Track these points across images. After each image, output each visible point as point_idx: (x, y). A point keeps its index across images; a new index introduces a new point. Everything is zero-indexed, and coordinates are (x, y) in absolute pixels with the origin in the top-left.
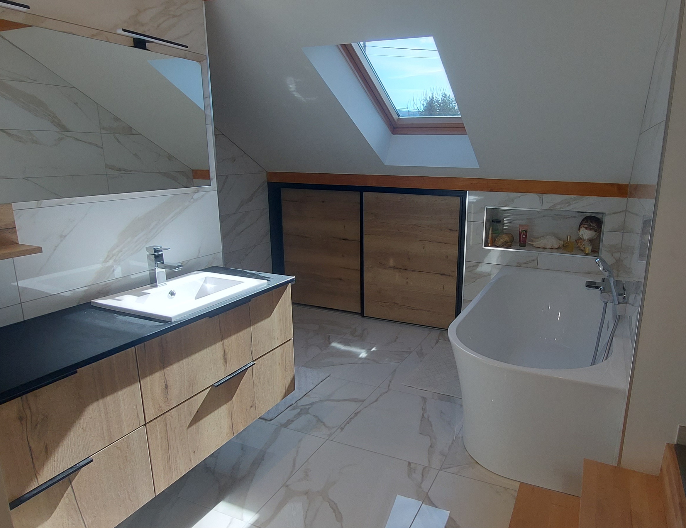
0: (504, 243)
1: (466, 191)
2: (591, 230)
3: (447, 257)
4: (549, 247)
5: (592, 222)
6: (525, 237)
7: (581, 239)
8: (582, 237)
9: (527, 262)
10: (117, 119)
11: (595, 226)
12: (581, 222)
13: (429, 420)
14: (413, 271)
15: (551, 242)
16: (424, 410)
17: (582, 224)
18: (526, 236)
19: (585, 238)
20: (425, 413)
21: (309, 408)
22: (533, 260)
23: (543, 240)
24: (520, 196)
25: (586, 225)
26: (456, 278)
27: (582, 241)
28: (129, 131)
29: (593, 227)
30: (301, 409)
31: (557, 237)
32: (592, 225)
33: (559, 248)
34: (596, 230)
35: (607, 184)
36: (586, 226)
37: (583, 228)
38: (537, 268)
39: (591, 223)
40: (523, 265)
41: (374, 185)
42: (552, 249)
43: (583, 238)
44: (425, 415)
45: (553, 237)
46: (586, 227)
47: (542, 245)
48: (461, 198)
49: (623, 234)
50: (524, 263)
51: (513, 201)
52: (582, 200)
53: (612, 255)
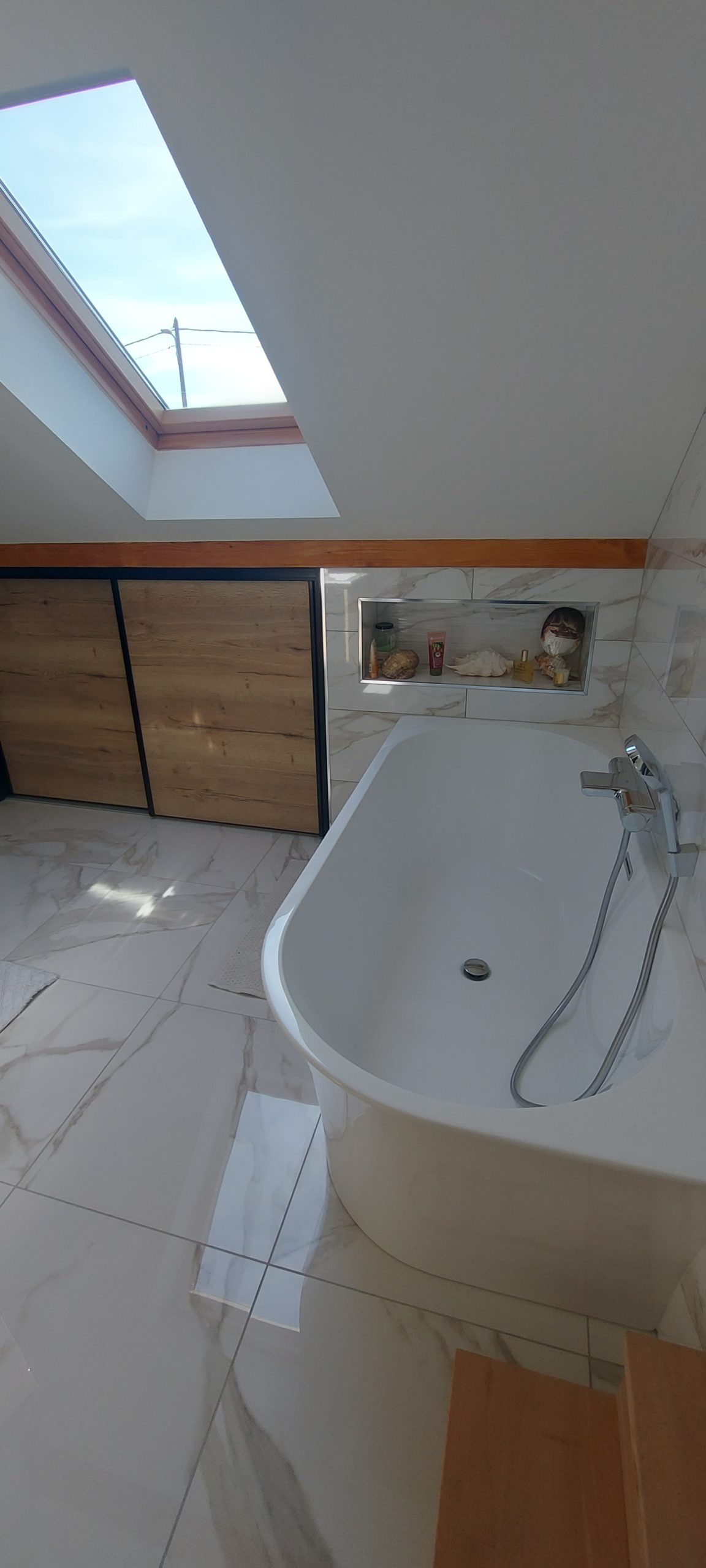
0: (401, 670)
1: (319, 568)
2: (566, 635)
3: (294, 702)
4: (487, 673)
5: (566, 621)
6: (439, 655)
7: (545, 654)
8: (548, 652)
9: (446, 705)
11: (574, 629)
12: (546, 622)
14: (232, 730)
15: (490, 663)
16: (247, 1055)
17: (549, 625)
18: (442, 653)
19: (553, 653)
20: (249, 1065)
22: (458, 703)
23: (473, 659)
24: (427, 575)
25: (556, 626)
26: (314, 741)
27: (547, 658)
29: (569, 630)
31: (500, 653)
32: (567, 625)
33: (505, 674)
34: (574, 637)
35: (605, 541)
36: (556, 628)
37: (551, 633)
38: (465, 718)
39: (565, 623)
40: (437, 714)
41: (135, 564)
42: (491, 676)
43: (551, 653)
44: (250, 1073)
45: (494, 654)
46: (556, 631)
47: (472, 671)
48: (311, 583)
49: (632, 646)
50: (440, 709)
51: (414, 585)
52: (553, 578)
53: (610, 686)
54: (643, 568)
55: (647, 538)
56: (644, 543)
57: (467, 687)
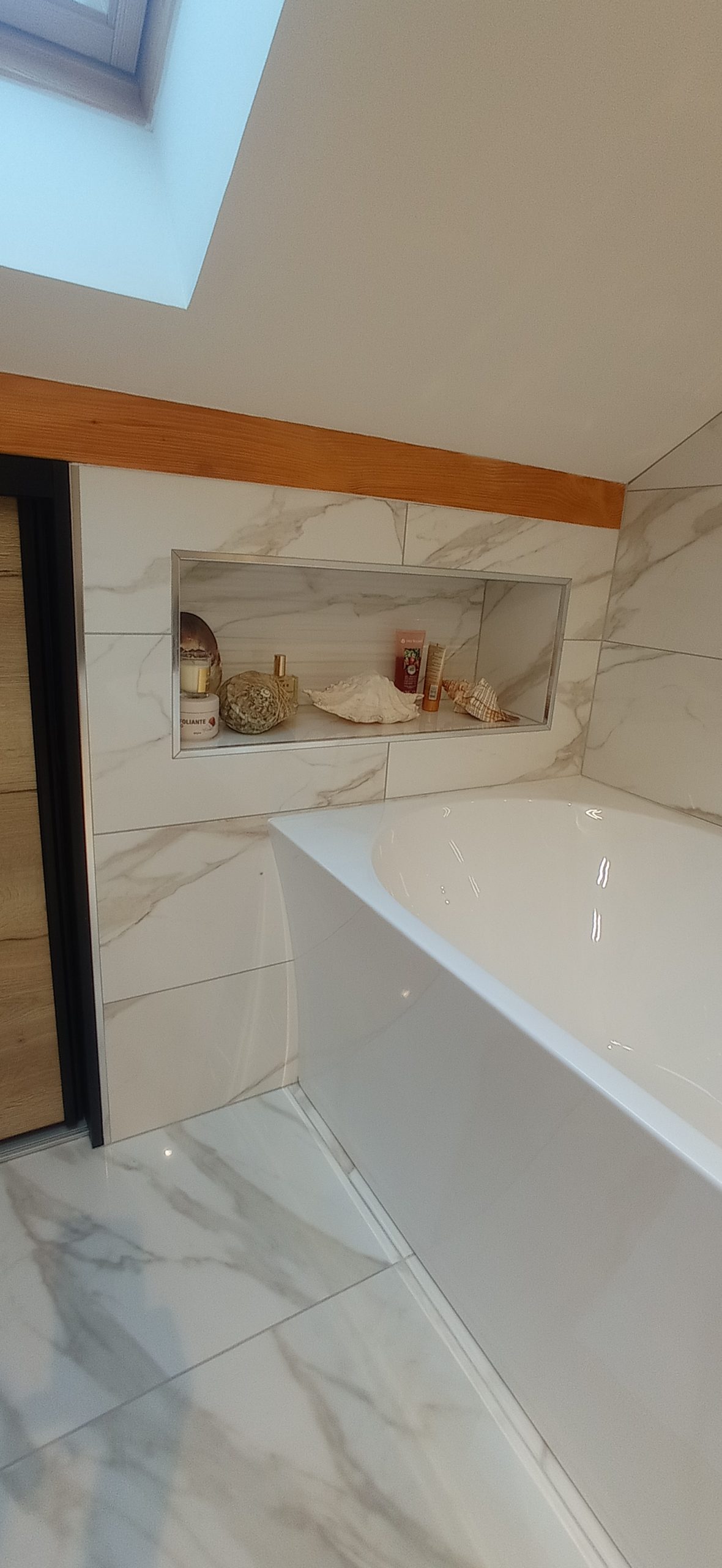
9: (353, 781)
22: (373, 772)
24: (328, 505)
38: (368, 802)
50: (342, 790)
51: (299, 528)
52: (519, 534)
53: (576, 712)
54: (618, 527)
55: (628, 481)
56: (625, 489)
57: (388, 739)
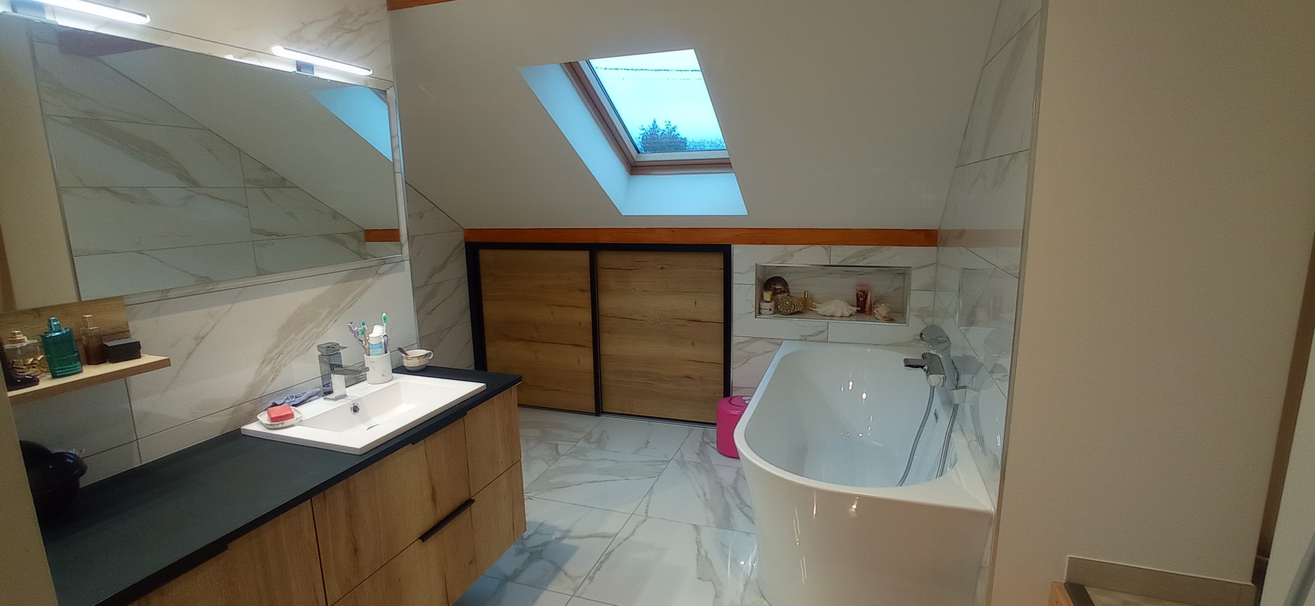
1: (732, 245)
4: (838, 314)
9: (814, 334)
10: (266, 168)
13: (707, 557)
15: (840, 307)
16: (698, 543)
20: (701, 548)
21: (541, 551)
22: (822, 331)
23: (829, 305)
24: (801, 249)
28: (281, 183)
30: (531, 553)
35: (911, 230)
38: (827, 342)
40: (808, 339)
41: (608, 241)
42: (842, 316)
44: (702, 551)
45: (843, 302)
47: (829, 313)
48: (726, 254)
49: (935, 294)
50: (810, 336)
51: (792, 256)
52: (881, 252)
53: (922, 320)
54: (936, 246)
55: (937, 229)
56: (936, 232)
57: (828, 321)
